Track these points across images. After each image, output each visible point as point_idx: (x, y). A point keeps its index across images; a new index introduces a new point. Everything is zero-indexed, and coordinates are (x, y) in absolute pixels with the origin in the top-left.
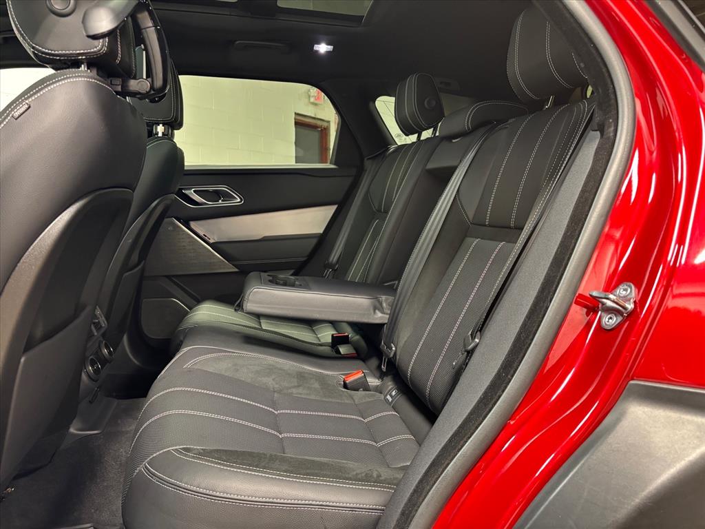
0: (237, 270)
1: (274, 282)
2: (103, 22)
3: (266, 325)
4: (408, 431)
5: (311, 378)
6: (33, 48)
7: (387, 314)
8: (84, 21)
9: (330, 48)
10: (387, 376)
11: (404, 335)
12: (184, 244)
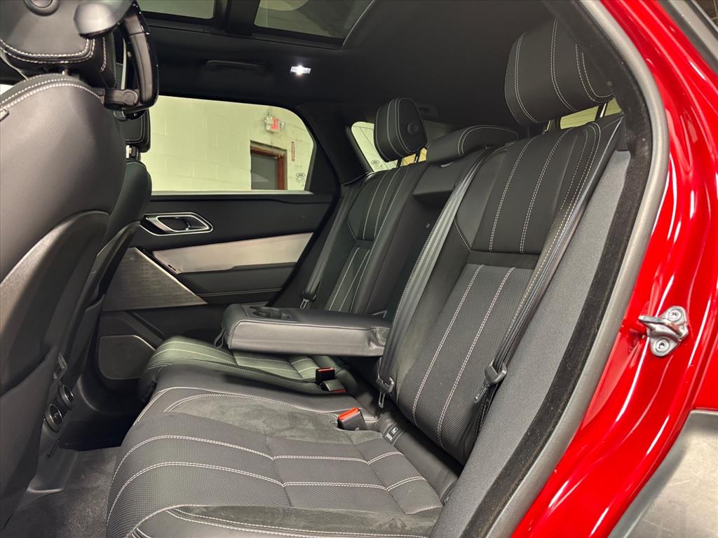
0: (205, 303)
1: (258, 314)
2: (99, 20)
3: (241, 361)
4: (417, 472)
5: (304, 419)
6: (7, 49)
7: (383, 346)
8: (76, 19)
9: (308, 70)
10: (383, 413)
11: (405, 367)
12: (146, 276)
